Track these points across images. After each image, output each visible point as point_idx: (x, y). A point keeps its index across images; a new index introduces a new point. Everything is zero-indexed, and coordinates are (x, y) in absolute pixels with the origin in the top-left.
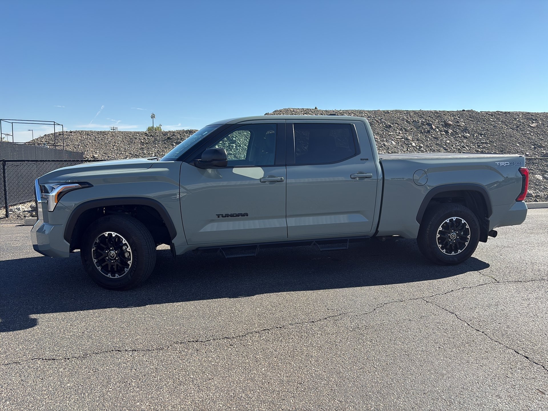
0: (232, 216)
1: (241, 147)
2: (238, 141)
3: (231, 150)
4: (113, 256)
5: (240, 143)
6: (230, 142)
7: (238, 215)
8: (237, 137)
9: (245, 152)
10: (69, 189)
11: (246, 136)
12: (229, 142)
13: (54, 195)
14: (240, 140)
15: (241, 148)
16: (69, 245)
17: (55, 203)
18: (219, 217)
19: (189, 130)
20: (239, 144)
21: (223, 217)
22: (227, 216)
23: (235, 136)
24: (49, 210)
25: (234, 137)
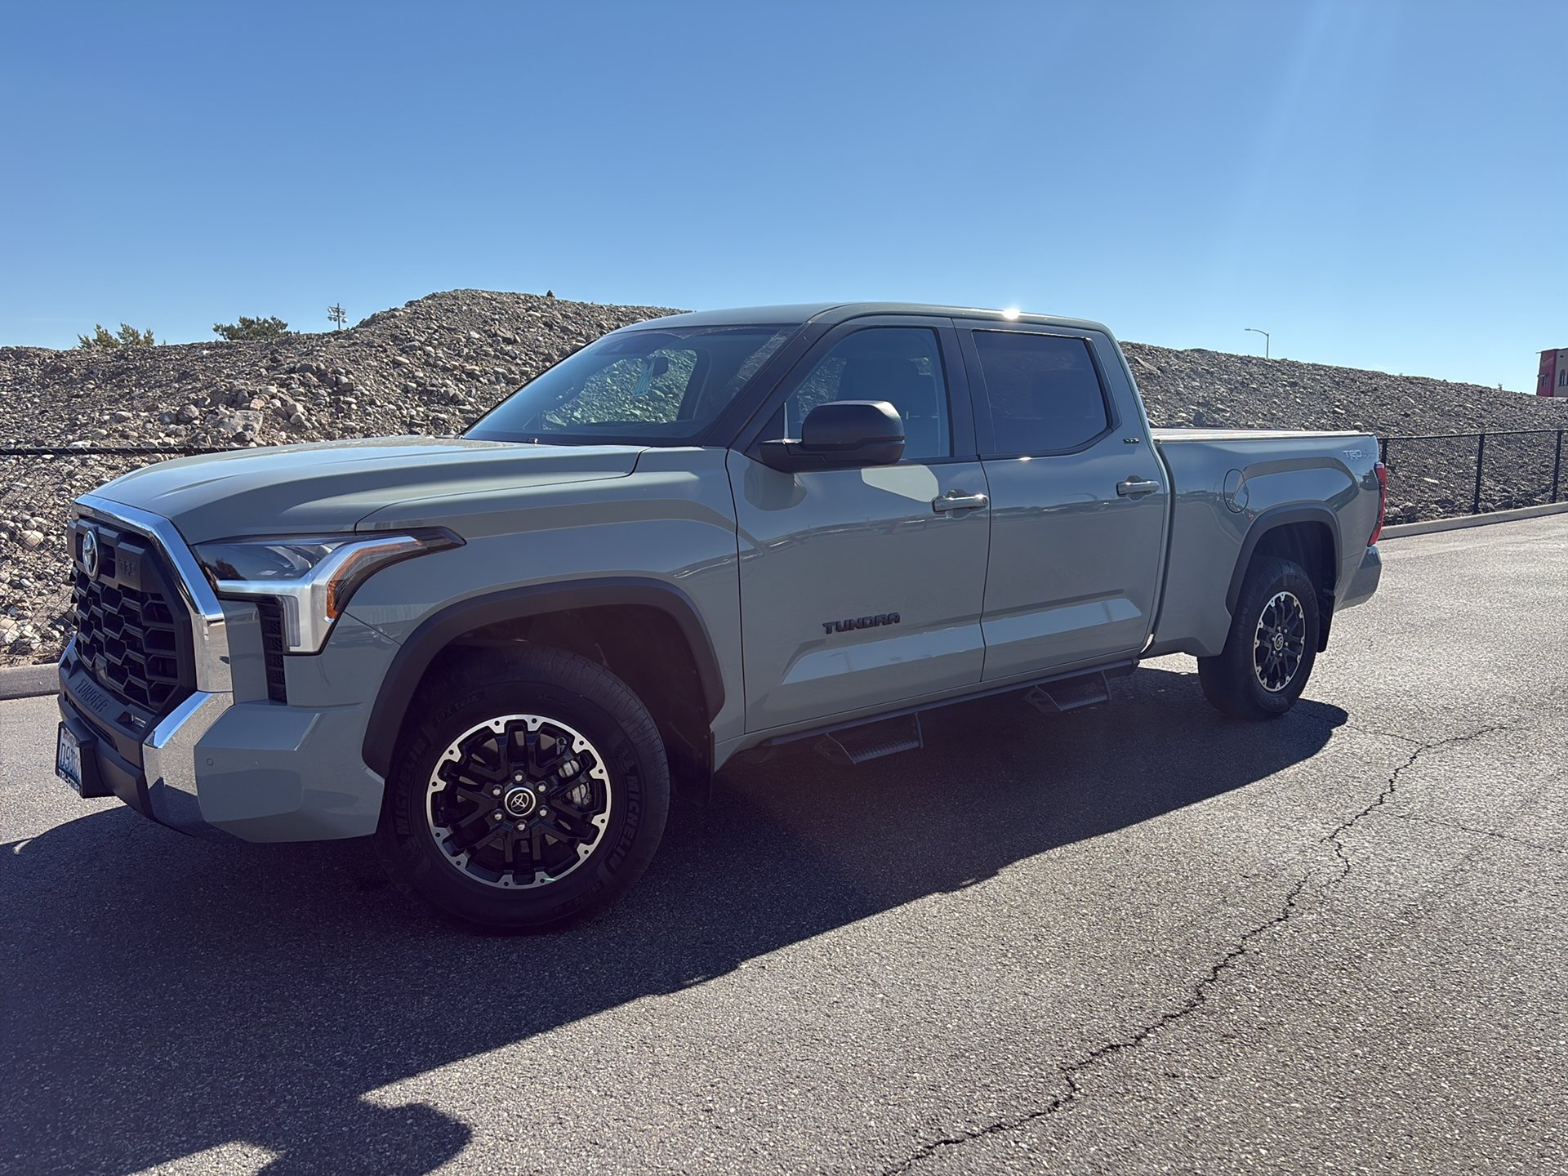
0: (862, 624)
1: (378, 406)
2: (361, 387)
3: (348, 416)
4: (524, 806)
5: (367, 393)
6: (334, 391)
7: (875, 622)
8: (353, 374)
9: (394, 423)
10: (389, 554)
11: (378, 372)
12: (330, 391)
13: (325, 584)
14: (364, 385)
15: (377, 410)
16: (382, 781)
17: (327, 618)
18: (829, 631)
19: (11, 349)
20: (366, 395)
21: (838, 629)
22: (849, 626)
23: (343, 371)
24: (293, 649)
25: (341, 374)
